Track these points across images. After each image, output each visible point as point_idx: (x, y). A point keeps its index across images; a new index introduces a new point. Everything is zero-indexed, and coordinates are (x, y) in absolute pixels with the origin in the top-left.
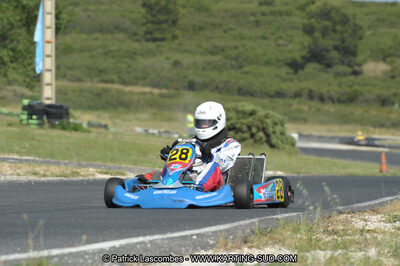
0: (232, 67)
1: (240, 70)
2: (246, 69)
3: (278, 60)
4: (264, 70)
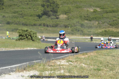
0: (20, 17)
2: (25, 18)
3: (34, 15)
4: (30, 18)
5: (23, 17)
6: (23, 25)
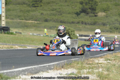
0: (59, 14)
2: (63, 15)
3: (72, 12)
6: (61, 23)
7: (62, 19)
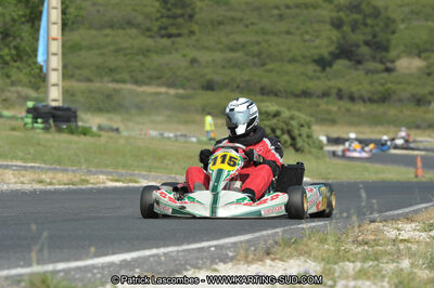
0: (254, 65)
1: (262, 69)
3: (304, 57)
4: (290, 68)
5: (263, 65)
6: (263, 94)
7: (265, 81)
